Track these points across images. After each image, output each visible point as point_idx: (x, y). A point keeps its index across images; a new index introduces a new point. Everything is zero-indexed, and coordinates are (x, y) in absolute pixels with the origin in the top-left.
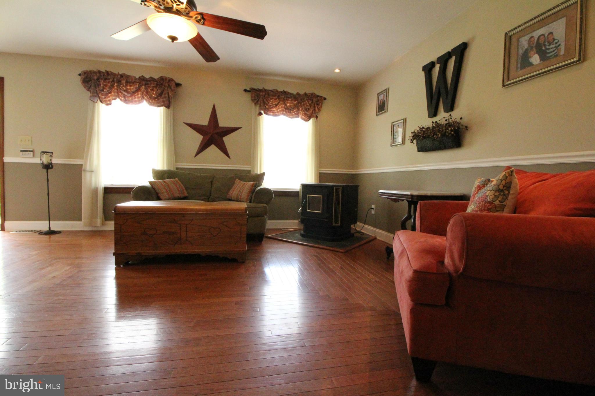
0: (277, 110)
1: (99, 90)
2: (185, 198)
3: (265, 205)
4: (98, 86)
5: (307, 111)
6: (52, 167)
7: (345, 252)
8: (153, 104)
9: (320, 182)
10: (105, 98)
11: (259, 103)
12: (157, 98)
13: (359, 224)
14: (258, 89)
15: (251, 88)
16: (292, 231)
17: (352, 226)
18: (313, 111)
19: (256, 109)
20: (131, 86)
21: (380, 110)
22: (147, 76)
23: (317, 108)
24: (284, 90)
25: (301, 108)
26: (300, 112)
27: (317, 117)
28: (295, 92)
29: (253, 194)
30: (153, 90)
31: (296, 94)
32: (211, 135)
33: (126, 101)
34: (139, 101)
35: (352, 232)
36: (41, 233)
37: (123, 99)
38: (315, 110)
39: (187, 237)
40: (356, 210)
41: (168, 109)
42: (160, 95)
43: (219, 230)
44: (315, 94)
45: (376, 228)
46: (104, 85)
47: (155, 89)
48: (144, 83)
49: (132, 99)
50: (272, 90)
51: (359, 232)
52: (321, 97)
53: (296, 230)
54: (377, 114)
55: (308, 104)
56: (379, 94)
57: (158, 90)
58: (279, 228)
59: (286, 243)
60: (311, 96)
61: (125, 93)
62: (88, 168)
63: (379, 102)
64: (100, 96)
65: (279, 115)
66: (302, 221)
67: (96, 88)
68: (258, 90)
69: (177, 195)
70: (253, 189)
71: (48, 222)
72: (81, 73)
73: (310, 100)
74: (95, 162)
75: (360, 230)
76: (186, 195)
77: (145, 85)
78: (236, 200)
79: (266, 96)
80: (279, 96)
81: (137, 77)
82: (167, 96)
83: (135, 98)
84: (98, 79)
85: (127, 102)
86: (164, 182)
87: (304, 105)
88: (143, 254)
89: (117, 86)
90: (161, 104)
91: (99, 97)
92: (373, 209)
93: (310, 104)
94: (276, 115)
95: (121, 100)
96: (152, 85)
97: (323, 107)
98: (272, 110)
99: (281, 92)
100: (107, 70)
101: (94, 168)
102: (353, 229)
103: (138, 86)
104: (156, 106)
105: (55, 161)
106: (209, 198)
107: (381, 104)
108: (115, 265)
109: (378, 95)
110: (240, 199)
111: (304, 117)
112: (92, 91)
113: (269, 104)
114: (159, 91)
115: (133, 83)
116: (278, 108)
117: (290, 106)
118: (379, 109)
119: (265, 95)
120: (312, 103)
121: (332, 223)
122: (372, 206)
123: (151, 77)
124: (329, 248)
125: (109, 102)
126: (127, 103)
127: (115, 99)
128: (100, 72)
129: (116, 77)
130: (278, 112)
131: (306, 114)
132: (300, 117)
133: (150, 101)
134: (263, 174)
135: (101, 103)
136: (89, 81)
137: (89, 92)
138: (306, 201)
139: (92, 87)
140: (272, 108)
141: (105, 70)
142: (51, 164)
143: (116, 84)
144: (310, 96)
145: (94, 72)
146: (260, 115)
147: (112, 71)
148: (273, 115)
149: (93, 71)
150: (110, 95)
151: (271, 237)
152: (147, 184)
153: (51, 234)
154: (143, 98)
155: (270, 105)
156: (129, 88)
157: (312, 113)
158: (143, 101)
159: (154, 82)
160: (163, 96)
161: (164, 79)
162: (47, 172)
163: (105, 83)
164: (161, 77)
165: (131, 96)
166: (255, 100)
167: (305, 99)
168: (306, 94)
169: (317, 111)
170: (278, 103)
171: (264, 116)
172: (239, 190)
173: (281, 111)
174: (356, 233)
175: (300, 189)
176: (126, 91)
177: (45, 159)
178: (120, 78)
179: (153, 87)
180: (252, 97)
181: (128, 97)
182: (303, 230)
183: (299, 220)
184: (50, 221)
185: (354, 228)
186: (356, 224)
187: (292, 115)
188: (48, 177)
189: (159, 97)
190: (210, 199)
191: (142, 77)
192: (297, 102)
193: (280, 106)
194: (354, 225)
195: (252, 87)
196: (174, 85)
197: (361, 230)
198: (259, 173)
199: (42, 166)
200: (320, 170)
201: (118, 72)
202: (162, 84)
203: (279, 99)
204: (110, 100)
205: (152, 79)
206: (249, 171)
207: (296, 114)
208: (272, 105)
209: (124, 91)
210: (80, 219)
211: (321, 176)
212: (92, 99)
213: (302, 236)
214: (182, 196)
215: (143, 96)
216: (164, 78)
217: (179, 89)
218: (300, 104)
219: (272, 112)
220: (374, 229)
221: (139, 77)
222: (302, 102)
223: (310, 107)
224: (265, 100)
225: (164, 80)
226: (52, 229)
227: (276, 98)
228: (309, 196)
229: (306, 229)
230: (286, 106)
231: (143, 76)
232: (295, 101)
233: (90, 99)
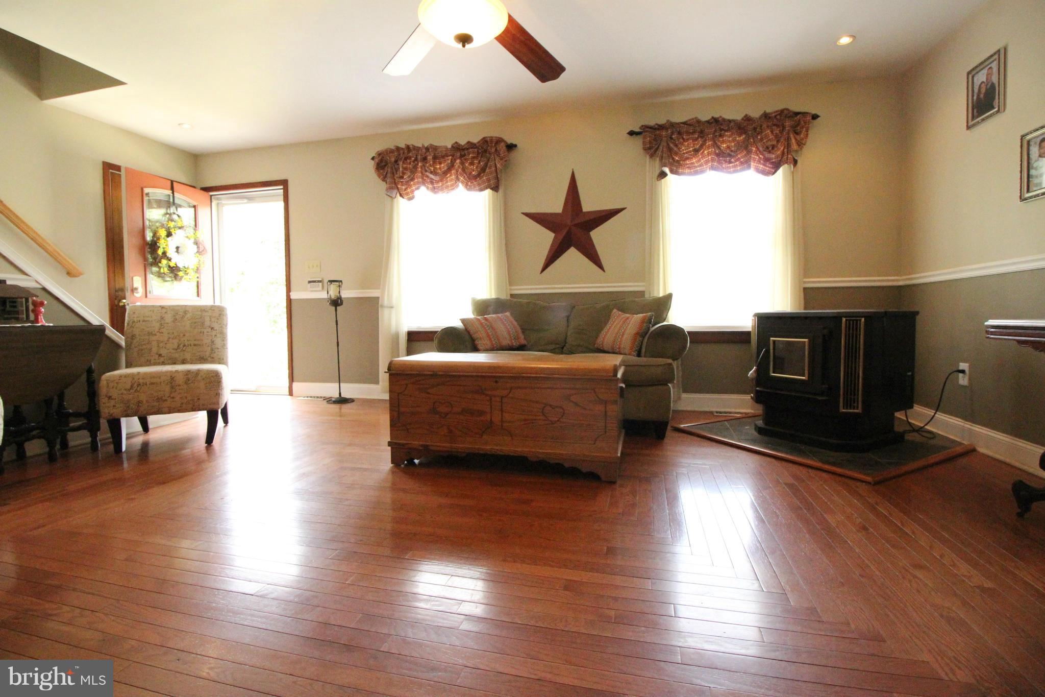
0: (699, 161)
1: (397, 177)
2: (521, 348)
3: (670, 361)
4: (396, 171)
5: (770, 152)
6: (341, 304)
7: (877, 483)
8: (473, 187)
9: (805, 309)
10: (405, 190)
11: (659, 153)
12: (479, 175)
13: (917, 408)
14: (657, 124)
15: (642, 126)
16: (739, 418)
17: (899, 415)
18: (784, 149)
19: (652, 166)
20: (440, 163)
21: (977, 112)
22: (463, 142)
23: (796, 139)
24: (713, 117)
25: (754, 149)
26: (752, 156)
27: (795, 162)
28: (739, 117)
29: (644, 337)
30: (472, 164)
31: (742, 119)
32: (568, 228)
33: (434, 190)
34: (452, 185)
35: (898, 428)
36: (329, 400)
37: (430, 186)
38: (788, 146)
39: (502, 421)
40: (910, 374)
41: (496, 193)
42: (483, 170)
43: (561, 410)
44: (787, 109)
45: (974, 421)
46: (403, 167)
47: (475, 161)
48: (458, 154)
49: (443, 185)
50: (686, 122)
51: (920, 430)
52: (804, 114)
53: (748, 417)
54: (971, 123)
55: (771, 137)
56: (971, 73)
57: (479, 163)
58: (707, 409)
59: (721, 445)
60: (778, 117)
61: (432, 176)
62: (386, 302)
63: (973, 91)
64: (399, 186)
65: (702, 172)
66: (758, 399)
67: (394, 176)
68: (656, 126)
69: (506, 342)
70: (644, 328)
71: (337, 385)
72: (374, 155)
73: (777, 126)
74: (395, 294)
75: (922, 426)
76: (523, 342)
77: (461, 156)
78: (611, 351)
79: (673, 136)
80: (702, 132)
81: (449, 146)
82: (493, 169)
83: (447, 182)
84: (396, 161)
85: (436, 190)
86: (486, 319)
87: (761, 140)
88: (432, 448)
89: (421, 168)
90: (485, 185)
91: (398, 188)
92: (963, 372)
93: (776, 136)
94: (696, 173)
95: (428, 188)
96: (471, 155)
97: (809, 136)
98: (687, 164)
99: (708, 122)
100: (408, 144)
101: (394, 303)
102: (903, 420)
103: (451, 161)
104: (476, 190)
105: (345, 294)
106: (563, 348)
107: (982, 96)
108: (392, 464)
109: (970, 76)
110: (619, 348)
111: (761, 166)
112: (388, 180)
113: (681, 151)
114: (481, 163)
115: (443, 157)
116: (700, 157)
117: (728, 147)
118: (975, 111)
119: (672, 133)
120: (781, 132)
121: (839, 407)
122: (961, 364)
123: (469, 142)
124: (827, 467)
125: (411, 195)
126: (435, 193)
127: (418, 189)
128: (398, 149)
129: (420, 152)
130: (700, 166)
131: (767, 160)
132: (752, 168)
133: (469, 184)
134: (669, 297)
135: (401, 198)
136: (385, 166)
137: (384, 183)
138: (768, 351)
139: (389, 175)
140: (687, 159)
141: (406, 145)
142: (340, 298)
143: (420, 164)
144: (776, 116)
145: (392, 151)
146: (662, 178)
147: (414, 144)
148: (690, 174)
149: (390, 149)
150: (412, 183)
151: (685, 429)
152: (458, 324)
153: (342, 403)
154: (458, 179)
155: (684, 153)
156: (438, 167)
157: (783, 153)
158: (458, 184)
159: (474, 150)
160: (487, 170)
161: (489, 141)
162: (336, 310)
163: (405, 166)
164: (484, 138)
165: (441, 180)
166: (650, 148)
167: (764, 126)
168: (766, 116)
169: (794, 146)
170: (701, 146)
171: (671, 177)
172: (616, 330)
173: (707, 162)
174: (910, 431)
175: (753, 327)
176: (434, 173)
177: (333, 293)
178: (425, 153)
179: (473, 158)
180: (644, 143)
181: (437, 182)
182: (761, 417)
183: (752, 395)
184: (341, 384)
185: (905, 419)
186: (909, 412)
187: (735, 166)
188: (336, 319)
189: (482, 174)
190: (565, 348)
191: (456, 145)
192: (744, 136)
193: (706, 152)
194: (903, 412)
195: (643, 124)
196: (504, 148)
197: (926, 425)
198: (661, 295)
199: (329, 302)
200: (805, 282)
201: (423, 144)
202: (486, 151)
203: (702, 137)
204: (413, 192)
205: (471, 145)
206: (642, 293)
207: (742, 163)
208: (687, 153)
209: (431, 173)
210: (377, 382)
211: (808, 294)
212: (389, 194)
213: (760, 430)
214: (515, 344)
215: (457, 177)
216: (489, 139)
217: (514, 154)
218: (752, 140)
219: (688, 167)
220: (968, 425)
221: (452, 146)
222: (758, 134)
223: (778, 141)
224: (671, 145)
225: (489, 143)
226: (343, 395)
227: (697, 136)
228: (774, 341)
229: (768, 417)
230: (720, 149)
231: (456, 143)
232: (740, 135)
233: (387, 195)
